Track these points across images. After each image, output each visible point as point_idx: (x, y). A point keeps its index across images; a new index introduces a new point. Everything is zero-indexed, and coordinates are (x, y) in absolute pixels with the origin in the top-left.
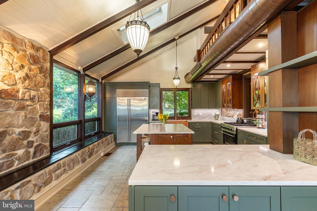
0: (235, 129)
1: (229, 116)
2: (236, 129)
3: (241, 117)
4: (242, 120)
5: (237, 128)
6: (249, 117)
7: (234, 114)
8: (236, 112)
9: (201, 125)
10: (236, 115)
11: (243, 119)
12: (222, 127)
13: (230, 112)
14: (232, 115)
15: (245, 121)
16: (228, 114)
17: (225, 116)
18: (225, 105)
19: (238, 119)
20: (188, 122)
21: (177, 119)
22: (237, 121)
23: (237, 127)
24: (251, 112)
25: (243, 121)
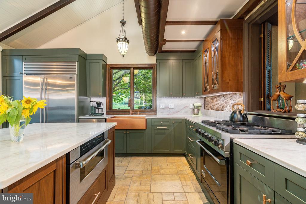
0: (227, 143)
1: (215, 107)
2: (229, 142)
3: (241, 108)
4: (243, 117)
5: (231, 141)
6: (257, 109)
7: (225, 105)
8: (228, 101)
9: (167, 124)
10: (228, 106)
11: (245, 114)
12: (197, 131)
13: (217, 102)
14: (221, 106)
15: (250, 118)
16: (215, 106)
17: (210, 109)
18: (208, 87)
19: (234, 112)
20: (146, 118)
21: (132, 114)
22: (232, 118)
23: (232, 136)
24: (262, 99)
25: (245, 117)
